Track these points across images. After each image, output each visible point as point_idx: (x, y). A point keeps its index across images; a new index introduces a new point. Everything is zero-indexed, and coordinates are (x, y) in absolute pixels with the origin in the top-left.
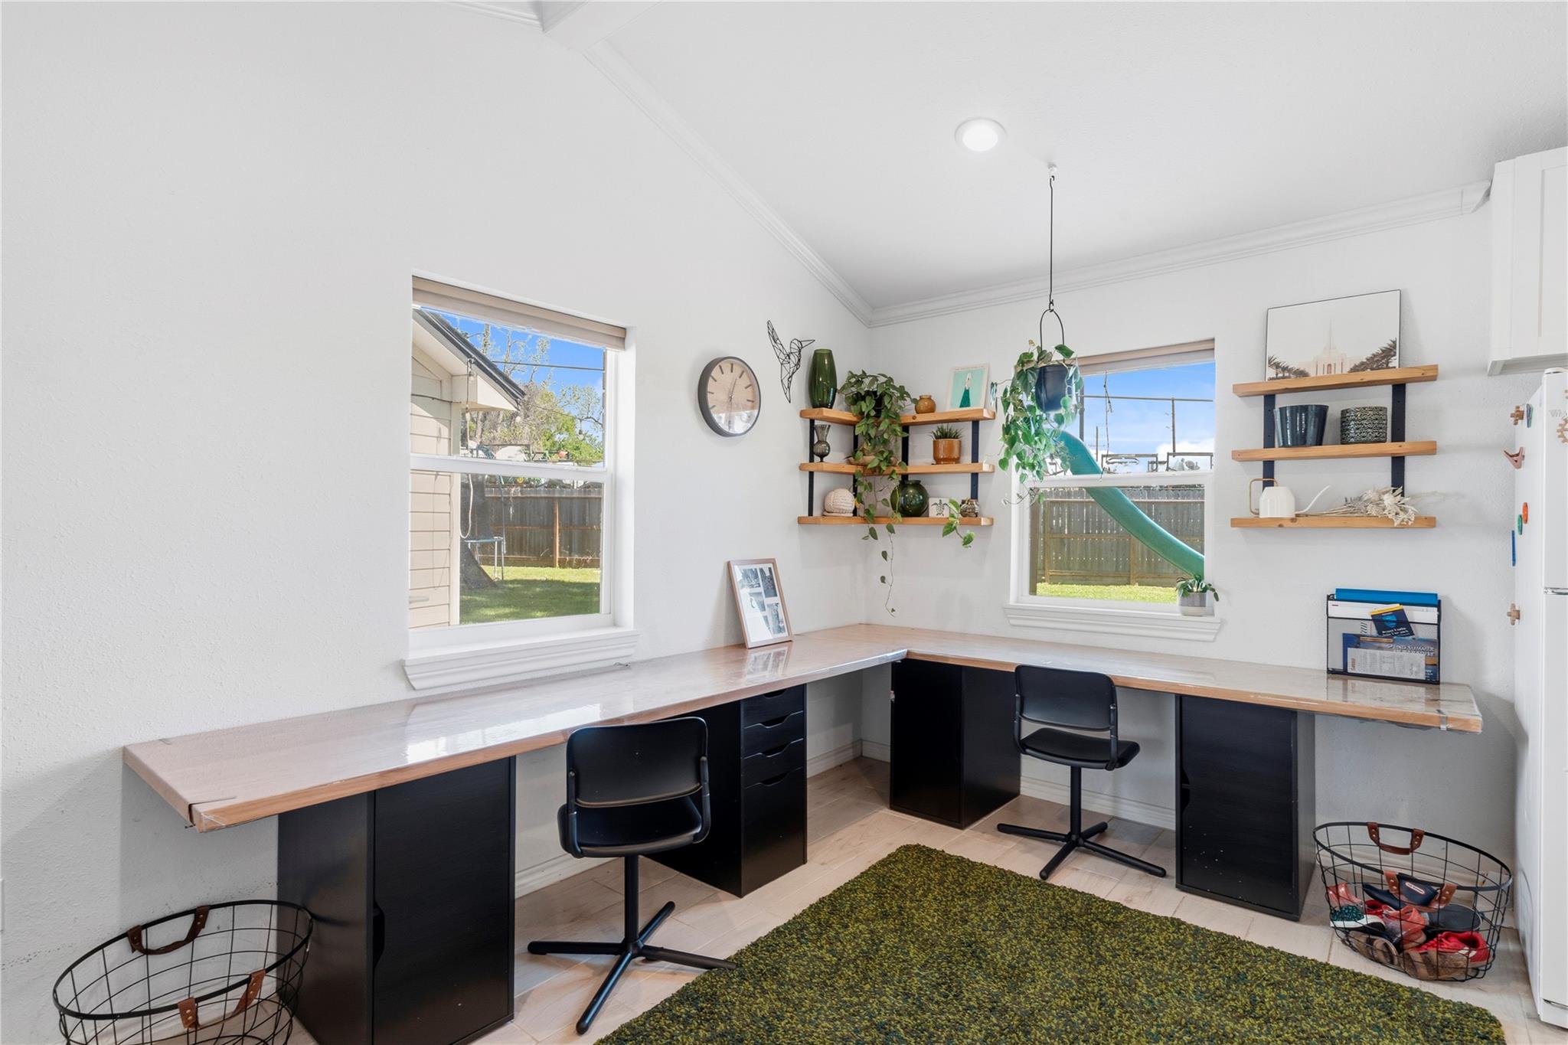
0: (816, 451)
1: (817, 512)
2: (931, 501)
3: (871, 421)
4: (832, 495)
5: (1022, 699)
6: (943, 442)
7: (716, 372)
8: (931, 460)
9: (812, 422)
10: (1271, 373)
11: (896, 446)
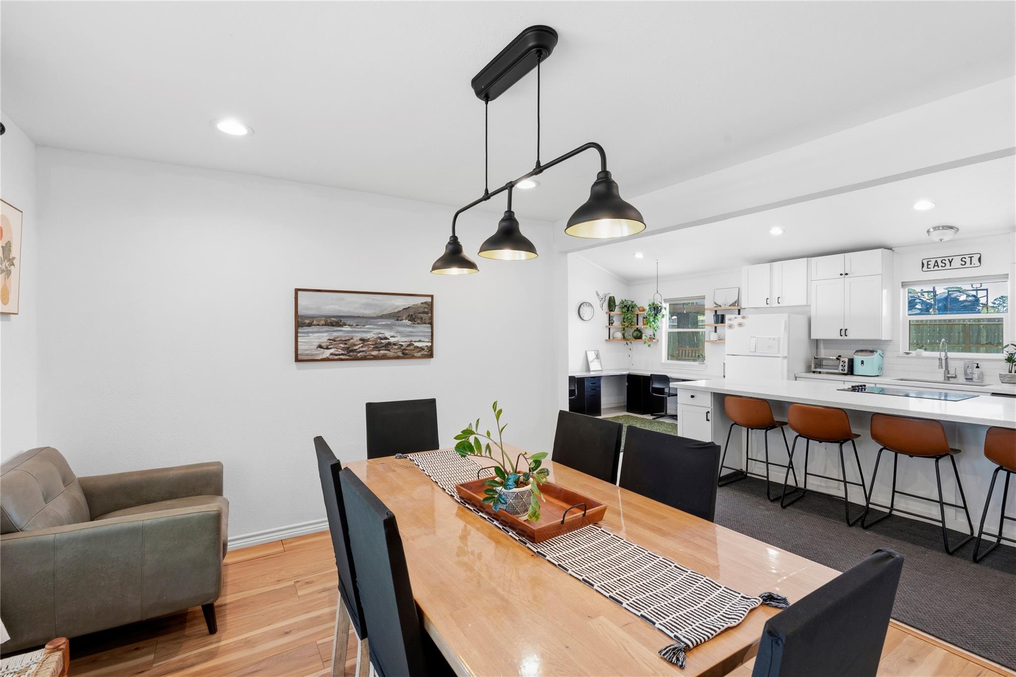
0: (611, 323)
1: (611, 338)
2: (643, 335)
3: (625, 314)
4: (615, 334)
5: (652, 382)
6: (645, 319)
7: (582, 306)
8: (642, 324)
9: (610, 315)
10: (715, 305)
11: (635, 320)
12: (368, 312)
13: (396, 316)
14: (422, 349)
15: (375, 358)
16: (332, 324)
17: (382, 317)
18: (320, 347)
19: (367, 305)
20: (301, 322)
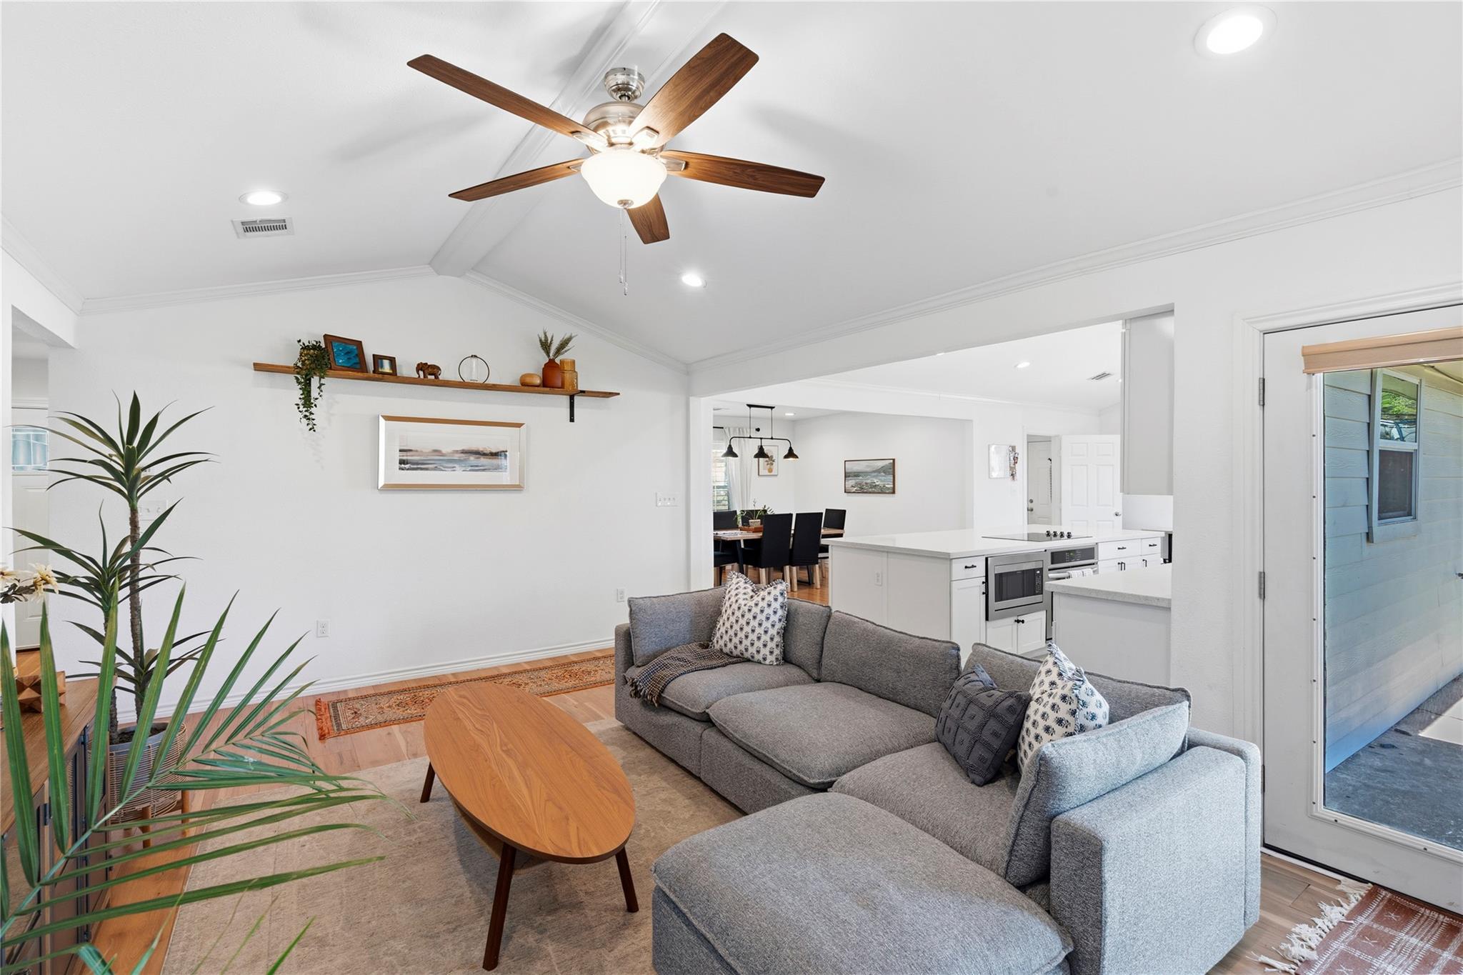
12: (868, 470)
13: (878, 471)
14: (889, 488)
15: (870, 493)
16: (855, 476)
17: (874, 472)
18: (852, 486)
19: (868, 466)
20: (847, 475)
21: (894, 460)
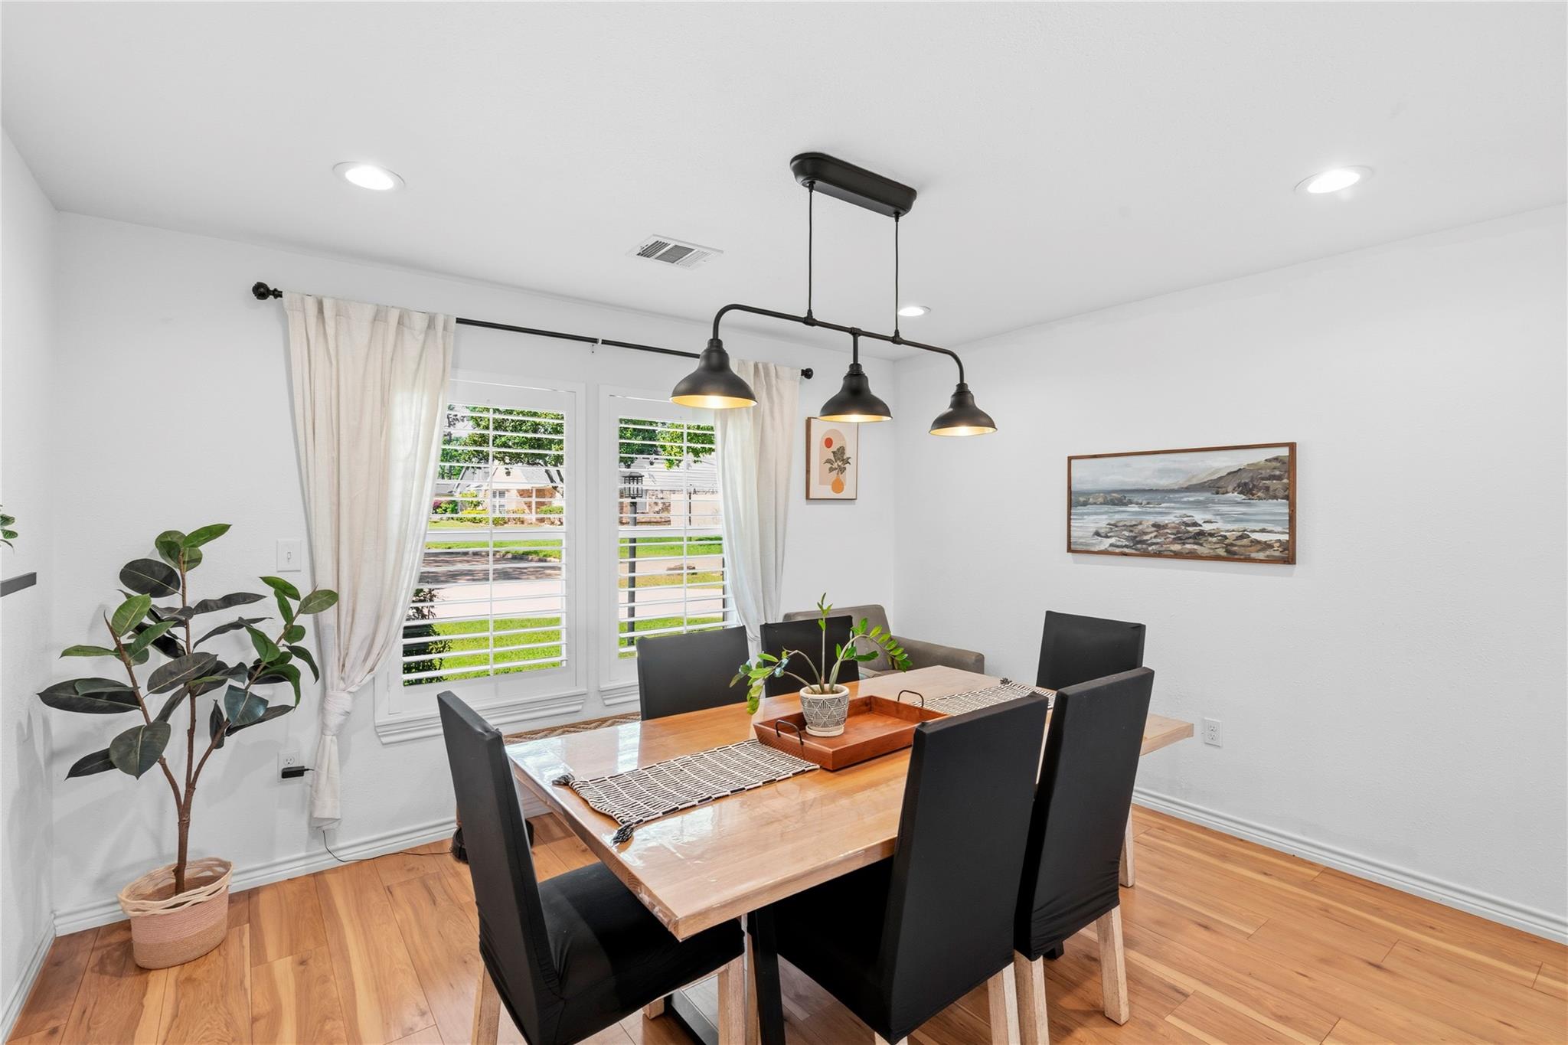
12: (1164, 482)
13: (1215, 486)
14: (1267, 545)
15: (1177, 555)
16: (1114, 503)
17: (1190, 489)
18: (1097, 534)
19: (1164, 472)
20: (1075, 500)
21: (1292, 447)
